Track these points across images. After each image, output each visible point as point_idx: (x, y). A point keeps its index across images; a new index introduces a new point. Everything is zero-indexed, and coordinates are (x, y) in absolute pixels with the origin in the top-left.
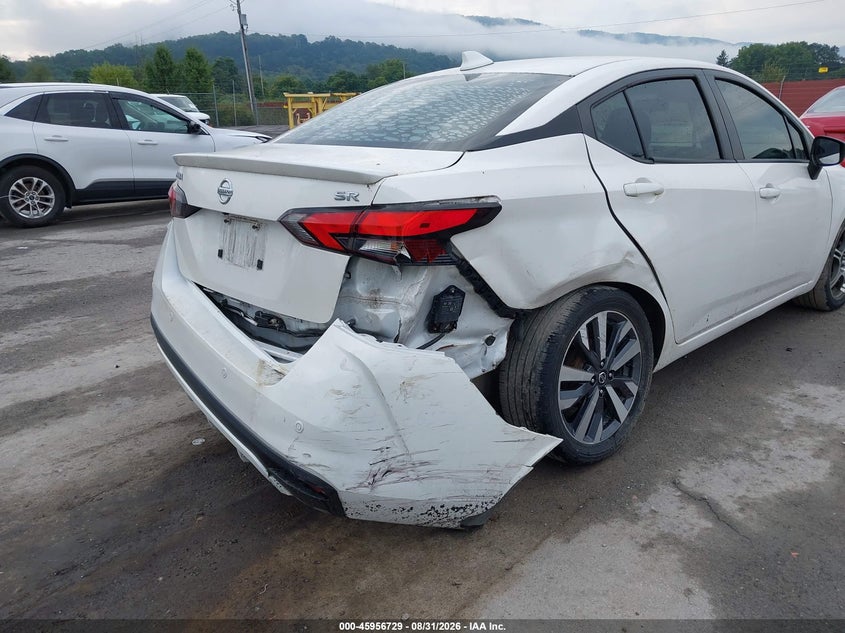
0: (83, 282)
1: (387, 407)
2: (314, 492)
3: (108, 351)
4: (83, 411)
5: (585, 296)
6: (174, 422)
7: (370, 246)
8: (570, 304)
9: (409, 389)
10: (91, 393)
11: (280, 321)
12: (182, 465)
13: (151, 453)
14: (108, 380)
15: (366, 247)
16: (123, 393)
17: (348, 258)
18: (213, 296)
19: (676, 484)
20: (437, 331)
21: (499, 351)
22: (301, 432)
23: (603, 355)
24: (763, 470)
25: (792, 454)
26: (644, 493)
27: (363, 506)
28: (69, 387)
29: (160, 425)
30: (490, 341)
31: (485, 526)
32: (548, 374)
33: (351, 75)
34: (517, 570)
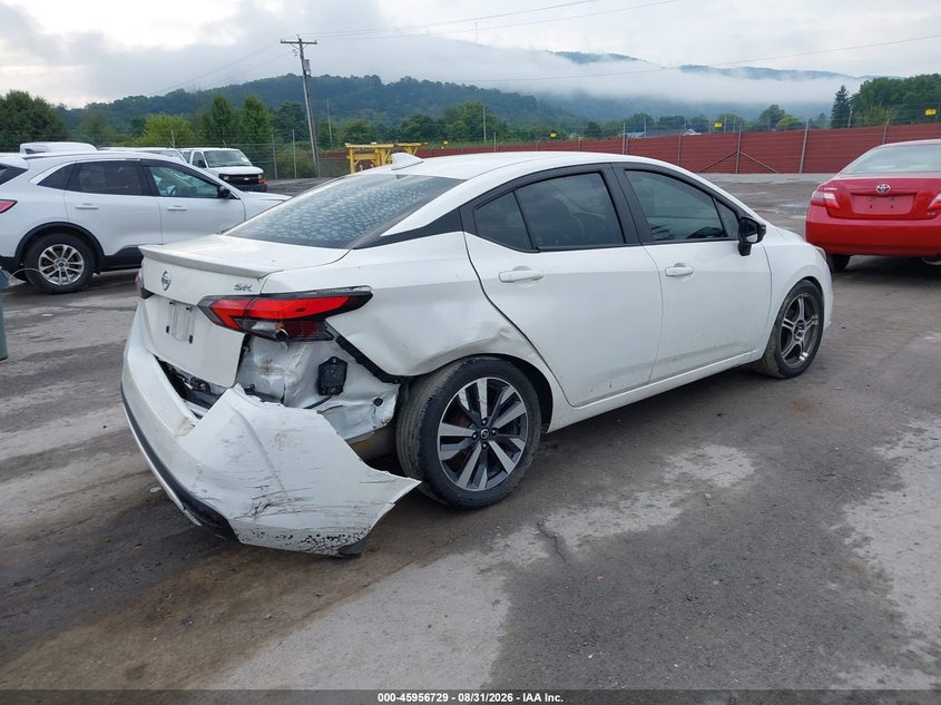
0: (96, 348)
1: (265, 454)
2: (213, 521)
3: (101, 412)
4: (65, 465)
5: (463, 365)
6: (141, 473)
7: (259, 326)
8: (449, 372)
9: (282, 439)
10: (76, 450)
11: (207, 385)
12: (136, 508)
13: (113, 498)
14: (93, 438)
15: (255, 327)
16: (104, 449)
17: (243, 335)
18: (164, 365)
19: (539, 526)
20: (326, 394)
21: (388, 410)
22: (200, 472)
23: (484, 414)
24: (621, 515)
25: (654, 503)
26: (506, 532)
27: (250, 533)
28: (59, 444)
29: (127, 476)
30: (378, 402)
31: (363, 555)
32: (428, 430)
33: (427, 120)
34: (371, 587)
